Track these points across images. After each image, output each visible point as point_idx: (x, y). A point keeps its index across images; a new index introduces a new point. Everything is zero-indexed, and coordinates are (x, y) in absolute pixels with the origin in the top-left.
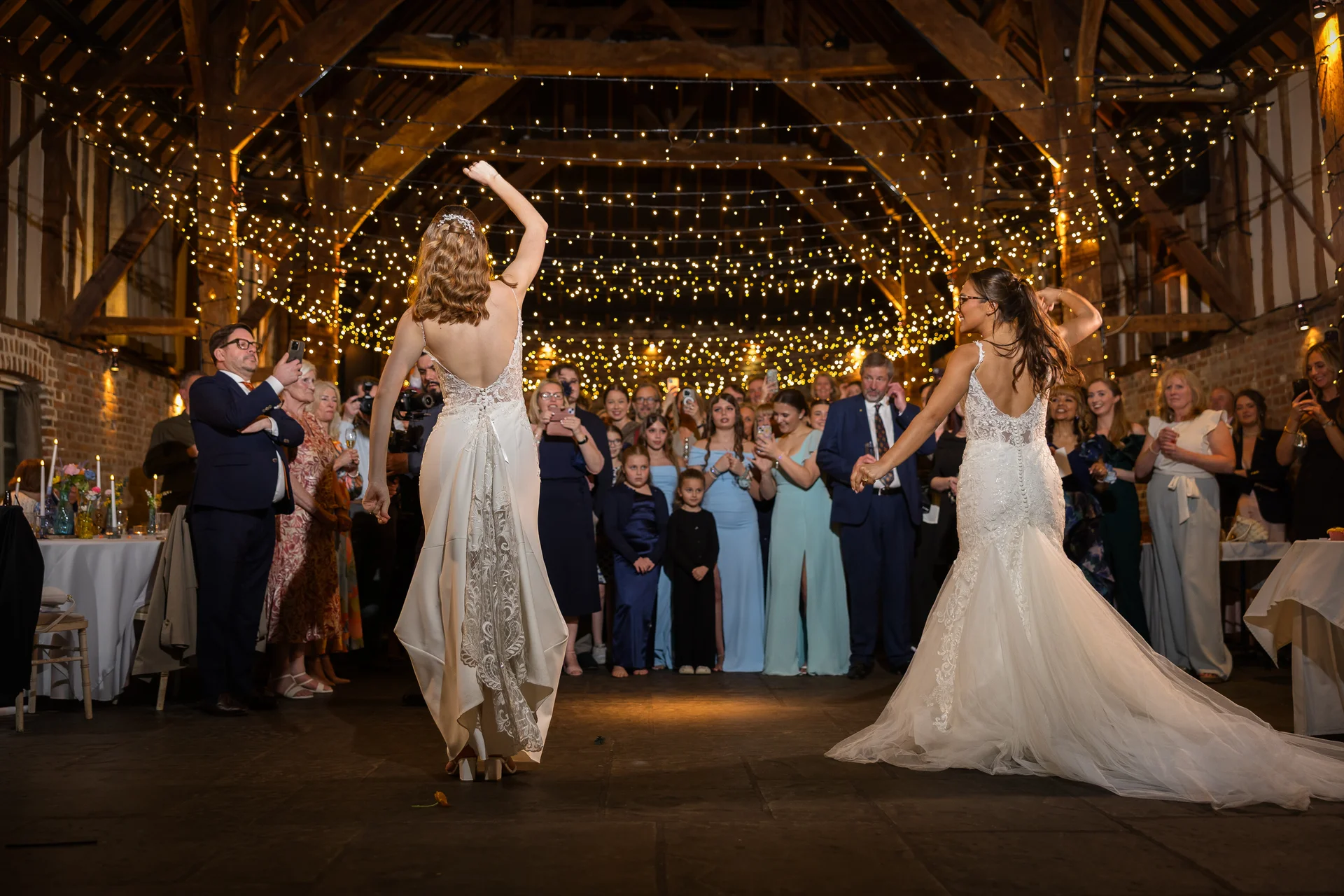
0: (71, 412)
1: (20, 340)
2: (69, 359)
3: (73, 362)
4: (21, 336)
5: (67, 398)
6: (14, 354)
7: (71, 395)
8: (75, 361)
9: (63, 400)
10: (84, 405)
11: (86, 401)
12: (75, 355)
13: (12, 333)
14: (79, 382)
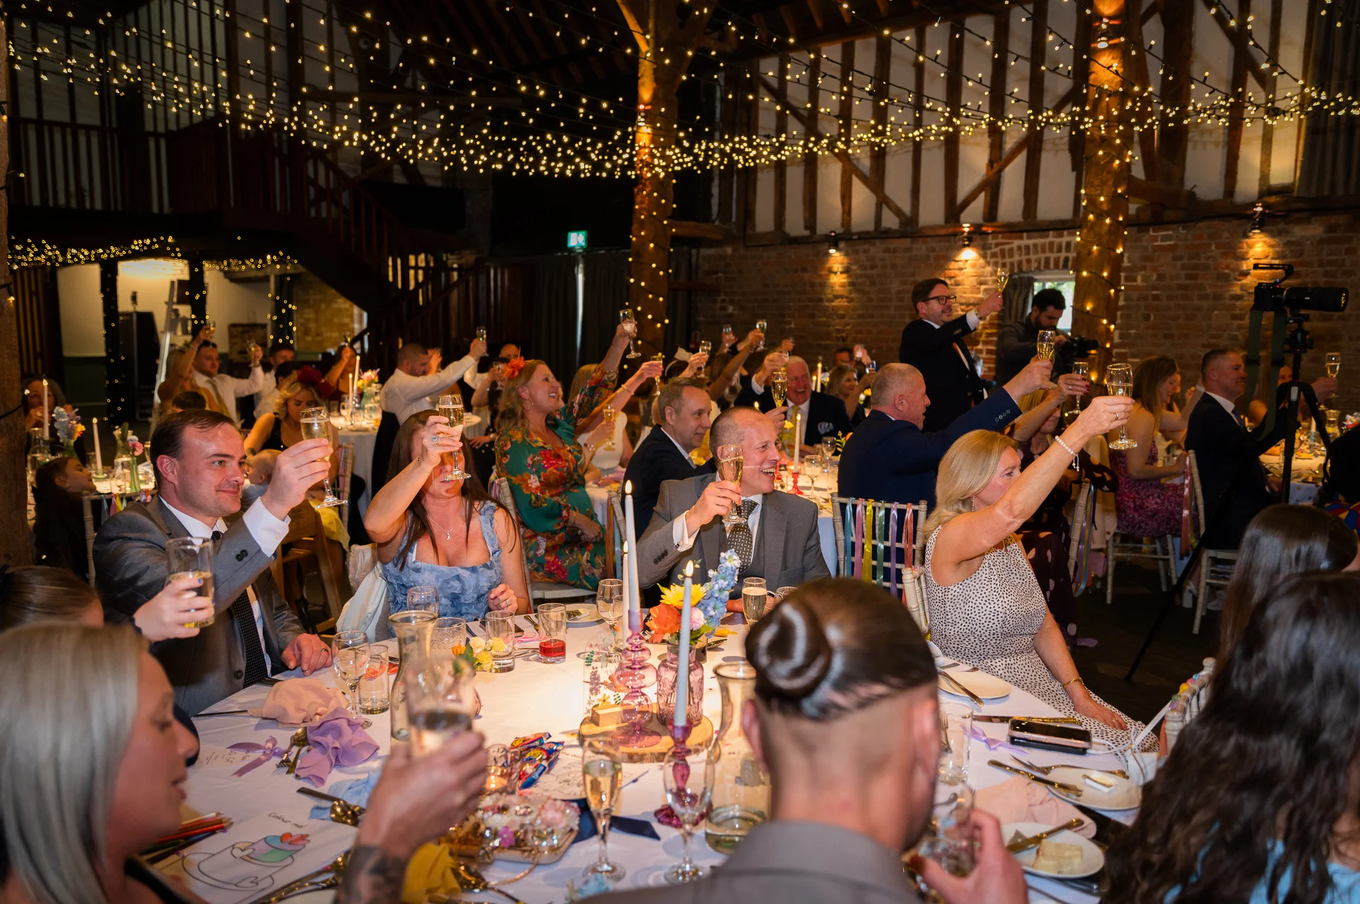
0: (1154, 292)
1: (1058, 240)
2: (1155, 239)
3: (1162, 241)
4: (1062, 236)
5: (1145, 279)
6: (1048, 254)
7: (1155, 276)
8: (1164, 238)
9: (1139, 281)
10: (1187, 282)
11: (1188, 277)
12: (1170, 233)
13: (1048, 236)
14: (1174, 259)
